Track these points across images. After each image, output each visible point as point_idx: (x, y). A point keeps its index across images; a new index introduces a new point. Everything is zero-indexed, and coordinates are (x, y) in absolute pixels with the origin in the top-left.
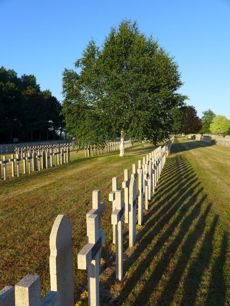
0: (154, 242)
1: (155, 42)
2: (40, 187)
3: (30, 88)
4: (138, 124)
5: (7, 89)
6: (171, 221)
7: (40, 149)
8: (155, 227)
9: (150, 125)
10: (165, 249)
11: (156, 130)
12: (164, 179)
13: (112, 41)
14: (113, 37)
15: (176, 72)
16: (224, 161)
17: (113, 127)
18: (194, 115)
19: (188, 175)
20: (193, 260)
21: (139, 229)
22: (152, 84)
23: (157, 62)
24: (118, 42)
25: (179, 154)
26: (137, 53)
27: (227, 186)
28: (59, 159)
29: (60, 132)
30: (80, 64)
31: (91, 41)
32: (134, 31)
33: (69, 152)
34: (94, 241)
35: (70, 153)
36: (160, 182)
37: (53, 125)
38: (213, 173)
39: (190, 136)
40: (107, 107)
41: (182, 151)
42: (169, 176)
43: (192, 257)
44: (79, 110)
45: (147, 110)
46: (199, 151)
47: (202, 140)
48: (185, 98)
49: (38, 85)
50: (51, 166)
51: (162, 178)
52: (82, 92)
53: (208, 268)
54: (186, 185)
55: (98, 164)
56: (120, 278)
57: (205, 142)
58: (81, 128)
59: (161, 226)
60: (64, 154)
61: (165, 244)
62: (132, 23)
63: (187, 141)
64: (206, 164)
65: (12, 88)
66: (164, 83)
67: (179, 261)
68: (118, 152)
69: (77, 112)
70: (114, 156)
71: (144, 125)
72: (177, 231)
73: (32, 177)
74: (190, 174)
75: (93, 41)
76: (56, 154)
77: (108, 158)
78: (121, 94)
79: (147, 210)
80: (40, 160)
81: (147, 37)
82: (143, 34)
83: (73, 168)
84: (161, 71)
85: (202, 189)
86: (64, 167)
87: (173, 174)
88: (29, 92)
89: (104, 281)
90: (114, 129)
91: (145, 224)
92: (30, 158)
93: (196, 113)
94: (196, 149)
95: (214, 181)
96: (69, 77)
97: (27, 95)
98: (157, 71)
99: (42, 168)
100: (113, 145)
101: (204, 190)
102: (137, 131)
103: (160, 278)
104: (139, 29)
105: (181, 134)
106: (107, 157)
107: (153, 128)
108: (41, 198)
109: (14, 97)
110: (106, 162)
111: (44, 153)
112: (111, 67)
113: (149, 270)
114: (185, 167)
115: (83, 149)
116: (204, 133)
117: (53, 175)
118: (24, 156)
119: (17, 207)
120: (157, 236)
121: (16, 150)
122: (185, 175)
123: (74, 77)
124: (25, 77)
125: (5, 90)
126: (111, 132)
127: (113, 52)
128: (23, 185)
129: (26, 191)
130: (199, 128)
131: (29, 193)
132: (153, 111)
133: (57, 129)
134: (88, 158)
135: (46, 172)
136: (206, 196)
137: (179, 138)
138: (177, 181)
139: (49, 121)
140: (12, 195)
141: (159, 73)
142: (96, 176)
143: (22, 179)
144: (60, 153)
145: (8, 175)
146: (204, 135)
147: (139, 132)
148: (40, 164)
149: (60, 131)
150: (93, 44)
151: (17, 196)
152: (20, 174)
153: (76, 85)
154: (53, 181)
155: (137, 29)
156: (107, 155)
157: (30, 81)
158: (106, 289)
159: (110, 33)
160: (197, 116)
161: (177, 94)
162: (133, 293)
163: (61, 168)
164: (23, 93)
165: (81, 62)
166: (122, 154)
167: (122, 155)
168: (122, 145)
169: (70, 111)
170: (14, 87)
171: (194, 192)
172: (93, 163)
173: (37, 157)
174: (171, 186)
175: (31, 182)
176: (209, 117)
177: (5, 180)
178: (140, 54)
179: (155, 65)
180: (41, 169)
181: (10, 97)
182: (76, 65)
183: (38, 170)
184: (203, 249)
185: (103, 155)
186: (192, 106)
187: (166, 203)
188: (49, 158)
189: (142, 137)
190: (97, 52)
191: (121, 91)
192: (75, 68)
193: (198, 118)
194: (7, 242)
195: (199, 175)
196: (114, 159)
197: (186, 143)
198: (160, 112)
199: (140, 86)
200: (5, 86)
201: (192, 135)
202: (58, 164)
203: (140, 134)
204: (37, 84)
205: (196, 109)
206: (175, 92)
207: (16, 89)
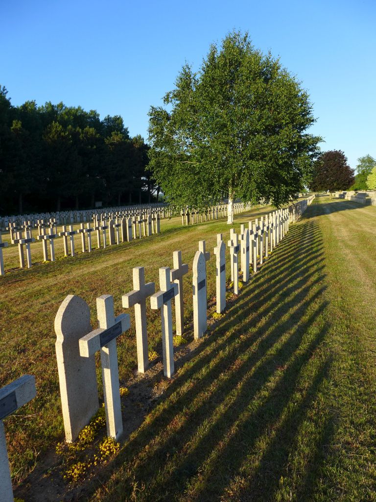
0: (228, 334)
1: (276, 60)
2: (111, 266)
3: (115, 134)
4: (250, 179)
5: (86, 136)
6: (262, 309)
7: (118, 217)
8: (237, 316)
9: (266, 179)
10: (238, 343)
11: (277, 187)
12: (276, 255)
13: (212, 64)
14: (214, 58)
15: (306, 103)
16: (371, 229)
17: (216, 183)
18: (343, 164)
19: (312, 248)
20: (267, 357)
21: (217, 318)
22: (267, 124)
23: (276, 91)
24: (220, 65)
25: (311, 219)
26: (247, 79)
27: (358, 263)
28: (144, 229)
29: (156, 193)
30: (170, 99)
31: (184, 65)
32: (246, 46)
33: (158, 219)
34: (106, 326)
35: (160, 221)
36: (269, 259)
37: (147, 182)
38: (347, 246)
39: (337, 194)
40: (207, 156)
41: (317, 215)
42: (285, 250)
43: (269, 353)
44: (171, 162)
45: (262, 159)
46: (342, 215)
47: (354, 199)
48: (317, 140)
49: (127, 129)
50: (135, 238)
51: (274, 252)
52: (175, 137)
53: (282, 367)
54: (302, 262)
55: (196, 235)
56: (169, 375)
57: (357, 203)
58: (175, 187)
59: (246, 314)
60: (153, 221)
61: (242, 336)
62: (242, 36)
63: (332, 202)
64: (344, 233)
65: (92, 135)
66: (286, 121)
67: (249, 358)
68: (226, 218)
69: (169, 165)
70: (221, 223)
71: (257, 180)
72: (264, 321)
73: (105, 253)
74: (314, 247)
75: (187, 66)
76: (140, 222)
77: (210, 227)
78: (225, 138)
79: (236, 295)
80: (118, 230)
81: (264, 55)
82: (259, 51)
83: (162, 240)
84: (281, 103)
85: (323, 267)
86: (151, 239)
87: (291, 247)
88: (114, 140)
89: (150, 377)
90: (217, 187)
91: (227, 312)
92: (105, 228)
93: (345, 161)
94: (340, 212)
95: (344, 256)
96: (158, 117)
97: (112, 144)
98: (275, 103)
99: (123, 241)
100: (223, 209)
101: (325, 269)
102: (250, 190)
103: (217, 377)
104: (252, 44)
105: (326, 191)
106: (211, 225)
107: (272, 184)
108: (108, 279)
109: (95, 147)
110: (207, 232)
111: (124, 222)
112: (212, 100)
113: (208, 367)
114: (312, 238)
115: (178, 215)
116: (360, 189)
117: (132, 250)
118: (97, 226)
119: (75, 289)
120: (235, 327)
121: (94, 218)
122: (307, 249)
123: (164, 118)
124: (108, 119)
125: (83, 138)
126: (213, 190)
127: (213, 79)
128: (92, 262)
129: (93, 269)
130: (349, 182)
131: (96, 272)
132: (270, 159)
133: (153, 189)
134: (185, 228)
135: (125, 246)
136: (324, 276)
137: (321, 197)
138: (292, 257)
139: (142, 178)
140: (74, 275)
141: (278, 106)
142: (186, 251)
143: (93, 254)
144: (146, 220)
145: (78, 250)
146: (359, 192)
147: (252, 191)
148: (119, 235)
149: (156, 191)
150: (187, 70)
151: (78, 276)
152: (92, 249)
153: (167, 128)
154: (129, 258)
155: (249, 43)
156: (212, 223)
157: (116, 124)
158: (149, 387)
159: (209, 52)
160: (347, 165)
161: (306, 135)
162: (178, 393)
163: (147, 241)
164: (107, 141)
165: (171, 95)
166: (230, 221)
167: (231, 223)
168: (230, 209)
169: (158, 164)
170: (94, 134)
171: (309, 271)
172: (189, 234)
173: (114, 226)
174: (282, 263)
175: (103, 259)
176: (367, 166)
177: (72, 256)
178: (251, 81)
179: (272, 94)
180: (120, 242)
181: (90, 147)
182: (165, 101)
183: (116, 243)
184: (287, 344)
185: (208, 222)
186: (340, 151)
187: (265, 286)
188: (130, 227)
189: (257, 196)
190: (193, 81)
191: (226, 134)
192: (164, 104)
193: (348, 167)
194: (50, 330)
195: (327, 249)
196: (218, 227)
197: (329, 204)
198: (281, 162)
199: (251, 125)
200: (82, 133)
201: (342, 192)
202: (144, 235)
203: (254, 192)
204: (125, 127)
205: (346, 155)
206: (304, 132)
207: (98, 136)
